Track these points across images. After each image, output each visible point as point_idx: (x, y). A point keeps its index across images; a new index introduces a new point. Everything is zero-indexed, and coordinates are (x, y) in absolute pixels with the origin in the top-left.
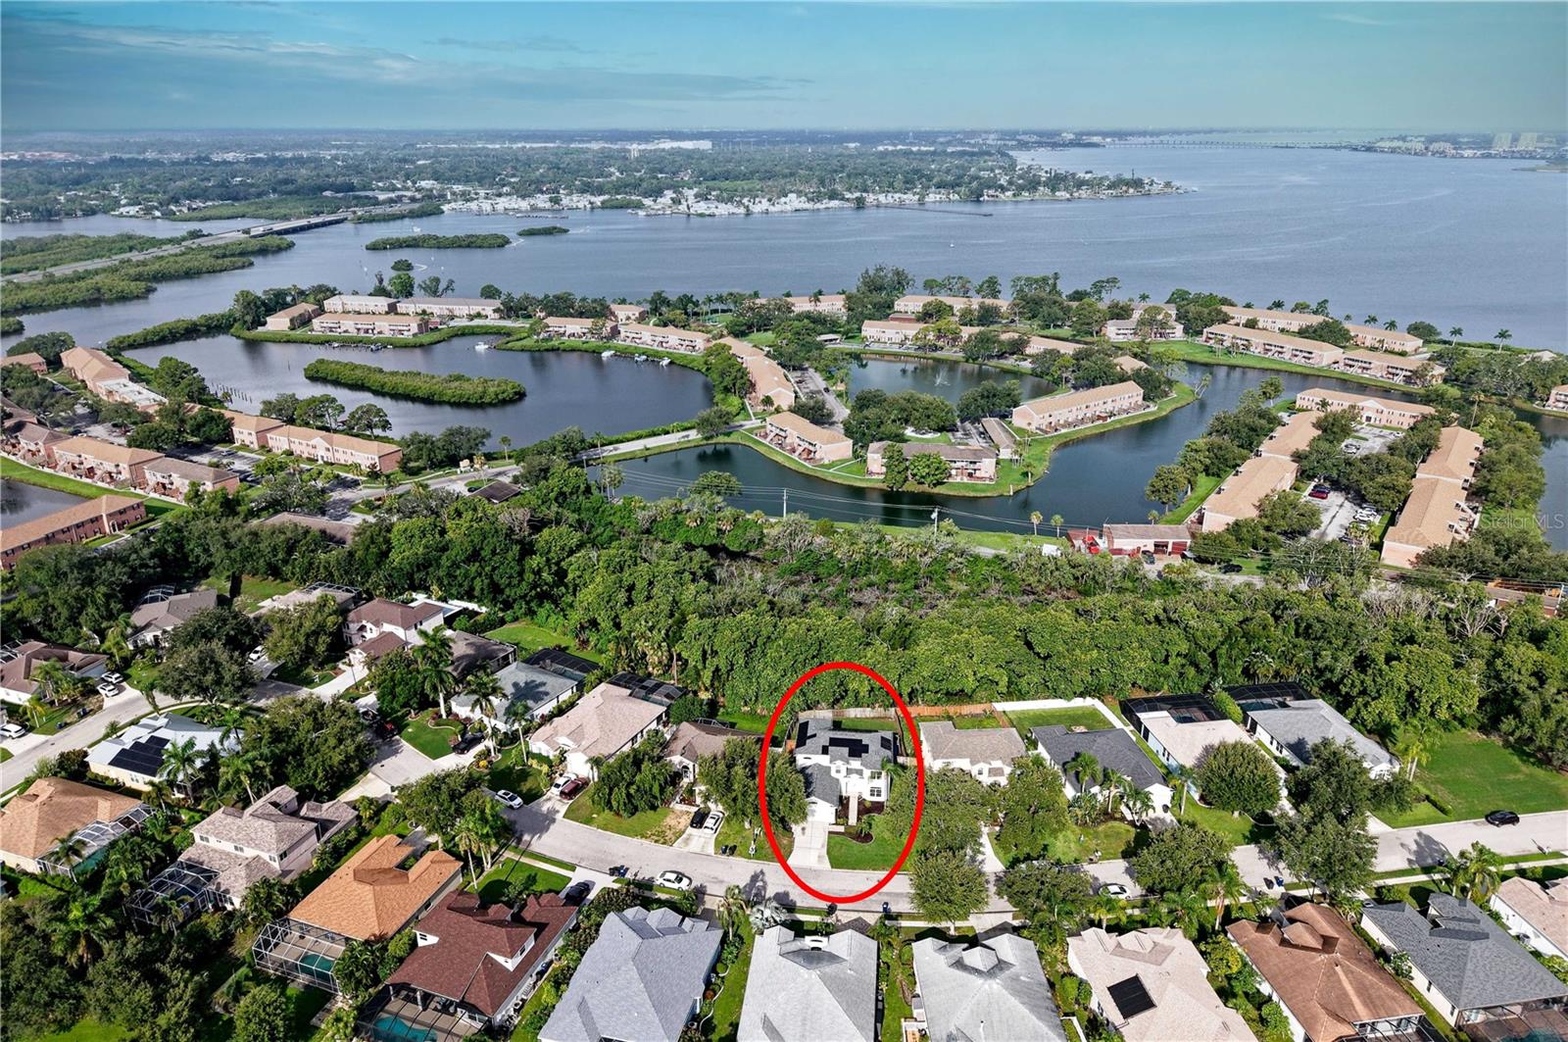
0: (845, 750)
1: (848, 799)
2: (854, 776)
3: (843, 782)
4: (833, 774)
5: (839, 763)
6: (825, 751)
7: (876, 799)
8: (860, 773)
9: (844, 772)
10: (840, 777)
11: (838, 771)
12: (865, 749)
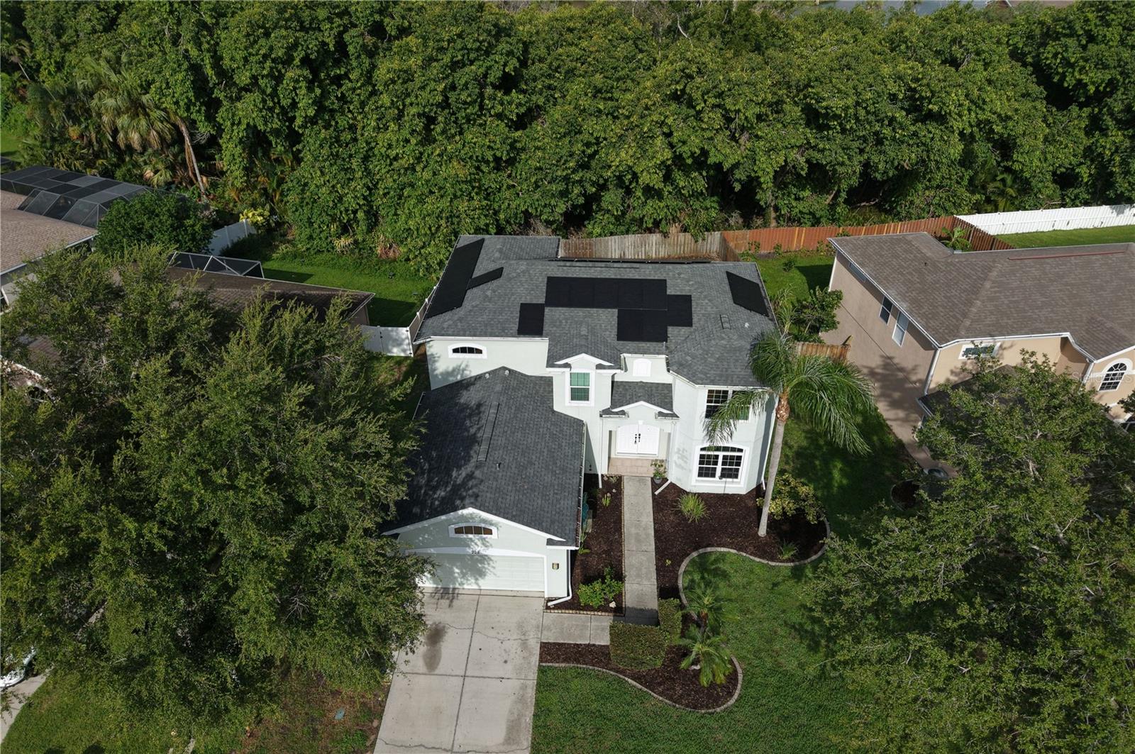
0: (606, 319)
1: (615, 485)
2: (642, 410)
3: (597, 430)
4: (563, 403)
5: (583, 363)
6: (530, 323)
7: (715, 485)
8: (660, 396)
9: (600, 393)
10: (586, 412)
11: (580, 394)
12: (681, 311)
